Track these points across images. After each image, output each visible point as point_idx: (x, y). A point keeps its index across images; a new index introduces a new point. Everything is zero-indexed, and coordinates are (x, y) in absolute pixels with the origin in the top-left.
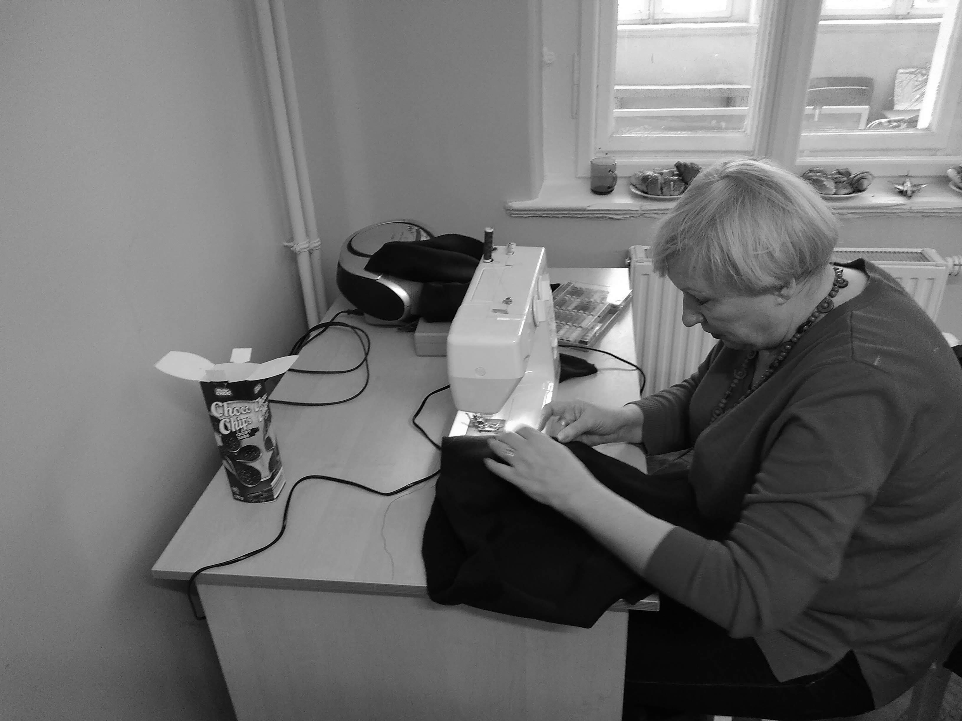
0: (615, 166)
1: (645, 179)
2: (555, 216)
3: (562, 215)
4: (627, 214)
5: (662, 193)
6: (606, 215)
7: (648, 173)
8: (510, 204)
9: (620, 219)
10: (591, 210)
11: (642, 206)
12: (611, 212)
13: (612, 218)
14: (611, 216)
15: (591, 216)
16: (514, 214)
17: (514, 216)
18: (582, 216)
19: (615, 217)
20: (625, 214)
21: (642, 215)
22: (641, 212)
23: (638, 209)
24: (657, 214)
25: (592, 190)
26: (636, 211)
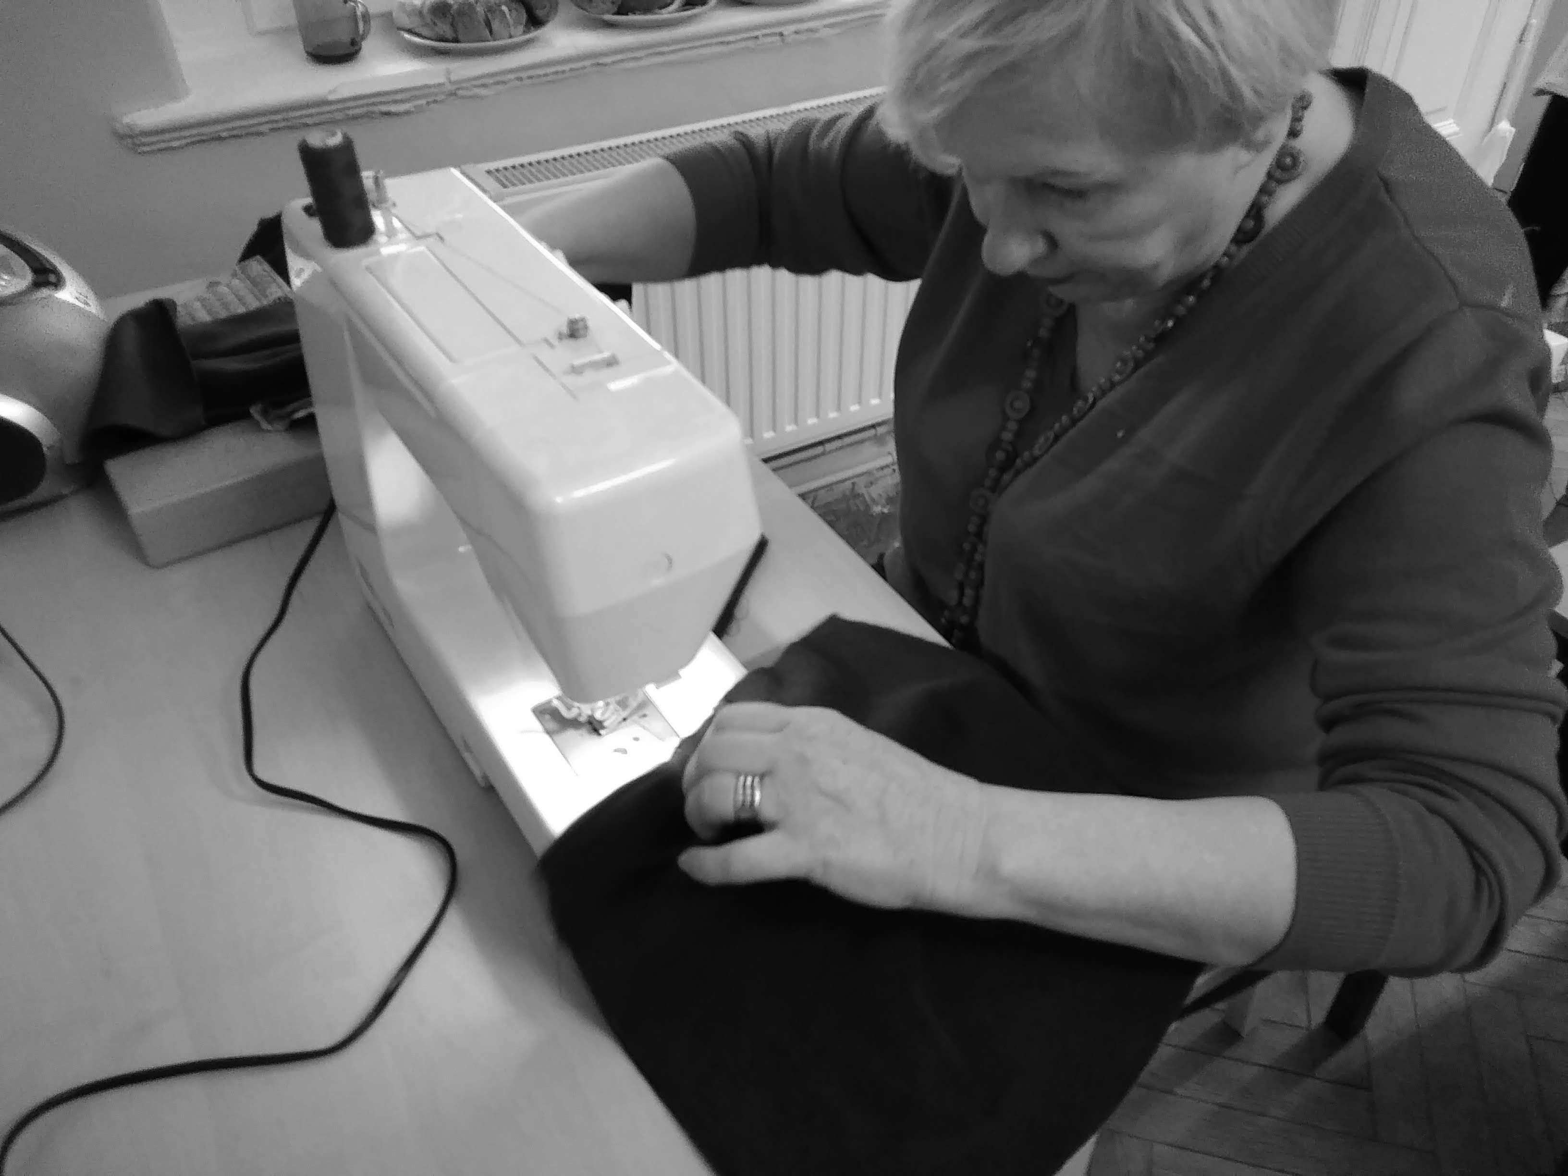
1: (441, 9)
2: (251, 130)
3: (270, 126)
4: (421, 97)
5: (491, 32)
6: (373, 107)
8: (127, 120)
9: (407, 113)
10: (336, 102)
11: (448, 72)
12: (383, 99)
13: (388, 114)
14: (384, 108)
15: (339, 116)
16: (147, 144)
17: (145, 149)
18: (320, 119)
19: (393, 108)
20: (417, 98)
21: (453, 94)
22: (449, 87)
23: (442, 80)
24: (484, 86)
25: (308, 53)
26: (440, 85)
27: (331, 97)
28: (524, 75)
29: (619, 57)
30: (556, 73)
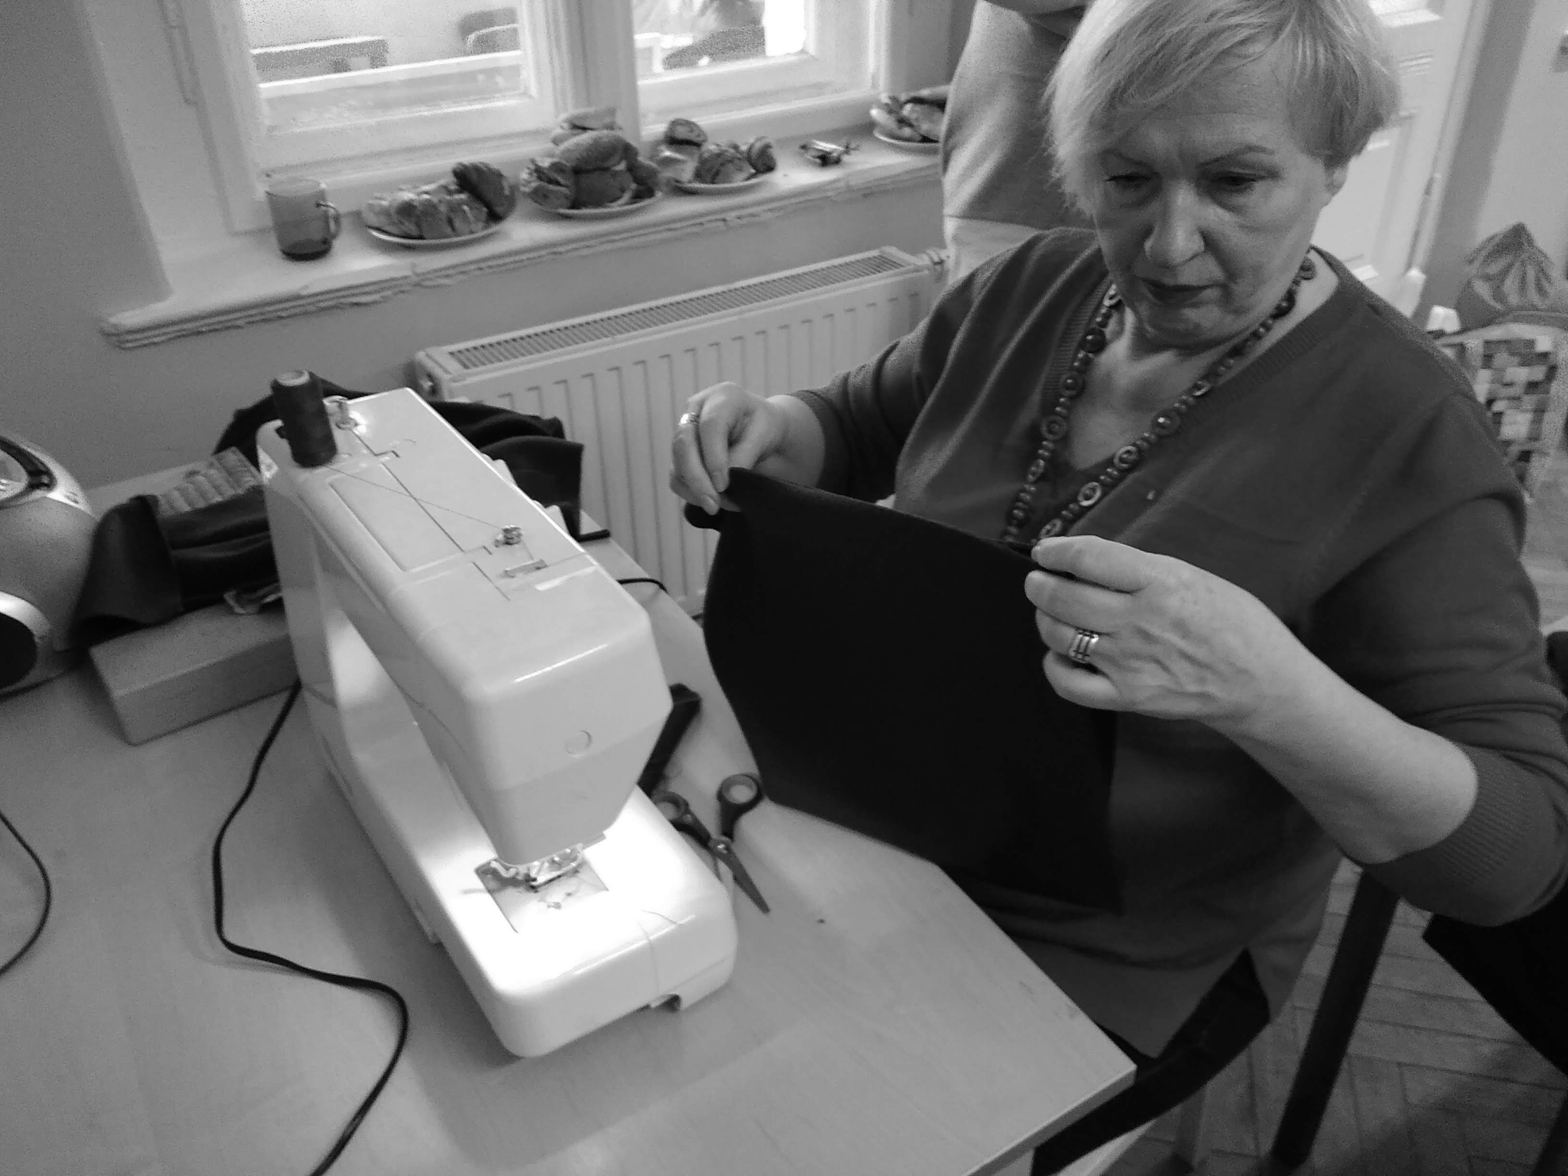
0: (322, 194)
1: (407, 210)
2: (229, 324)
3: (247, 320)
4: (389, 288)
5: (453, 229)
6: (342, 300)
7: (408, 196)
8: (113, 320)
9: (374, 303)
10: (309, 296)
11: (414, 265)
12: (353, 292)
13: (357, 304)
14: (353, 300)
15: (311, 308)
16: (131, 341)
17: (130, 345)
18: (293, 311)
19: (363, 299)
20: (383, 289)
21: (417, 285)
22: (415, 279)
23: (408, 273)
24: (447, 276)
25: (284, 253)
26: (406, 278)
27: (304, 293)
28: (483, 265)
29: (574, 246)
30: (516, 262)
